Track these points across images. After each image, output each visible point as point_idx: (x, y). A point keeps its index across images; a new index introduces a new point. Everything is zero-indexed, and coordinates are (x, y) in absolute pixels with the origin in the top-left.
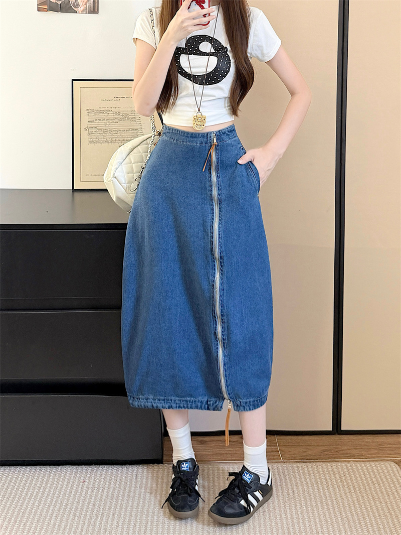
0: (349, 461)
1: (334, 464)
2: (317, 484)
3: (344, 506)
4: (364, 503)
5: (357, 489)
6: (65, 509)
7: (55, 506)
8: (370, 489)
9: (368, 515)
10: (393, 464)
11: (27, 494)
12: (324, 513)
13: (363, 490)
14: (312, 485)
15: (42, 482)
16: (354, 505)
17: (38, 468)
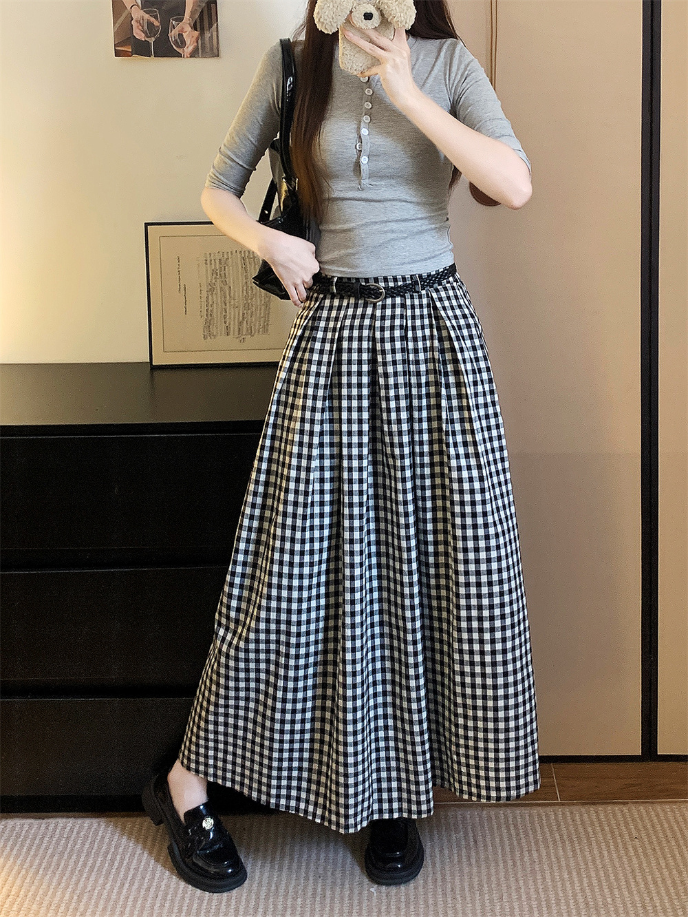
0: (627, 803)
1: (600, 808)
2: (571, 841)
3: (617, 879)
4: (652, 873)
5: (640, 850)
6: (149, 888)
7: (132, 884)
8: (662, 849)
9: (659, 893)
11: (85, 865)
12: (583, 890)
13: (649, 851)
14: (563, 842)
15: (109, 844)
16: (635, 878)
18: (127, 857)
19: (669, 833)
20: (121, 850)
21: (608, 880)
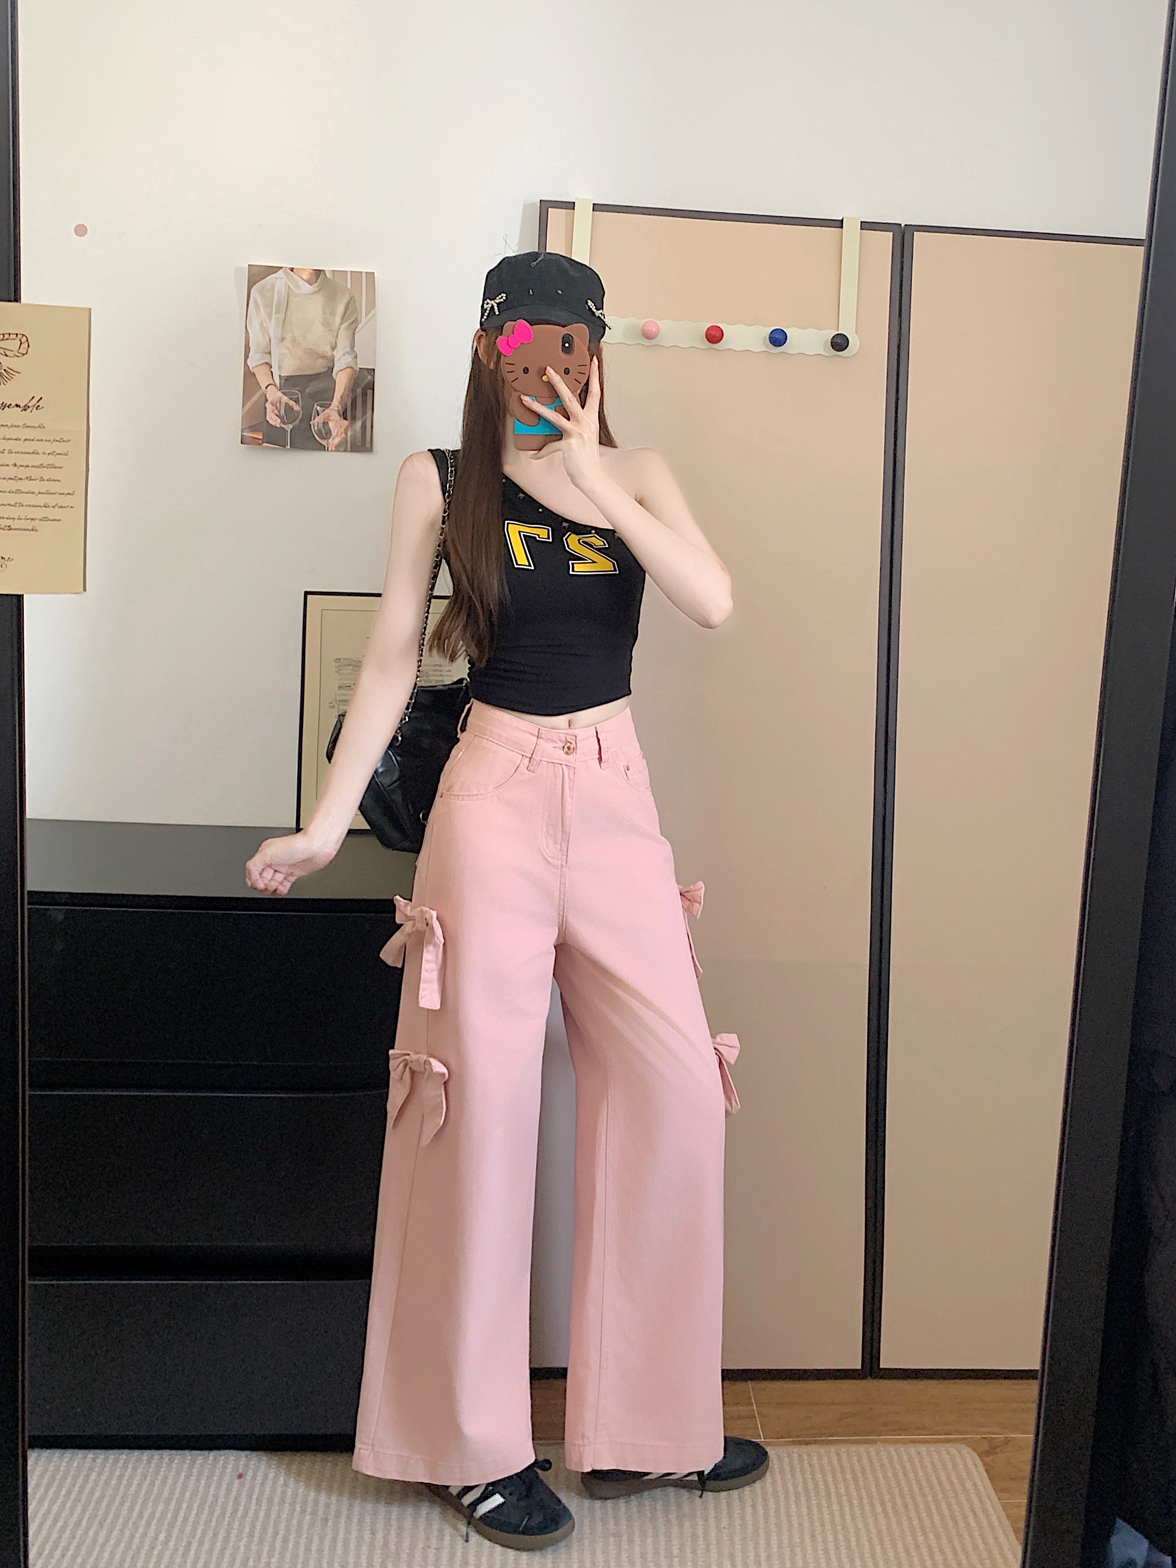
3: (860, 1544)
4: (904, 1538)
10: (966, 1451)
12: (817, 1560)
13: (900, 1508)
16: (881, 1541)
17: (166, 1453)
18: (196, 1506)
19: (924, 1483)
20: (188, 1495)
21: (848, 1547)
